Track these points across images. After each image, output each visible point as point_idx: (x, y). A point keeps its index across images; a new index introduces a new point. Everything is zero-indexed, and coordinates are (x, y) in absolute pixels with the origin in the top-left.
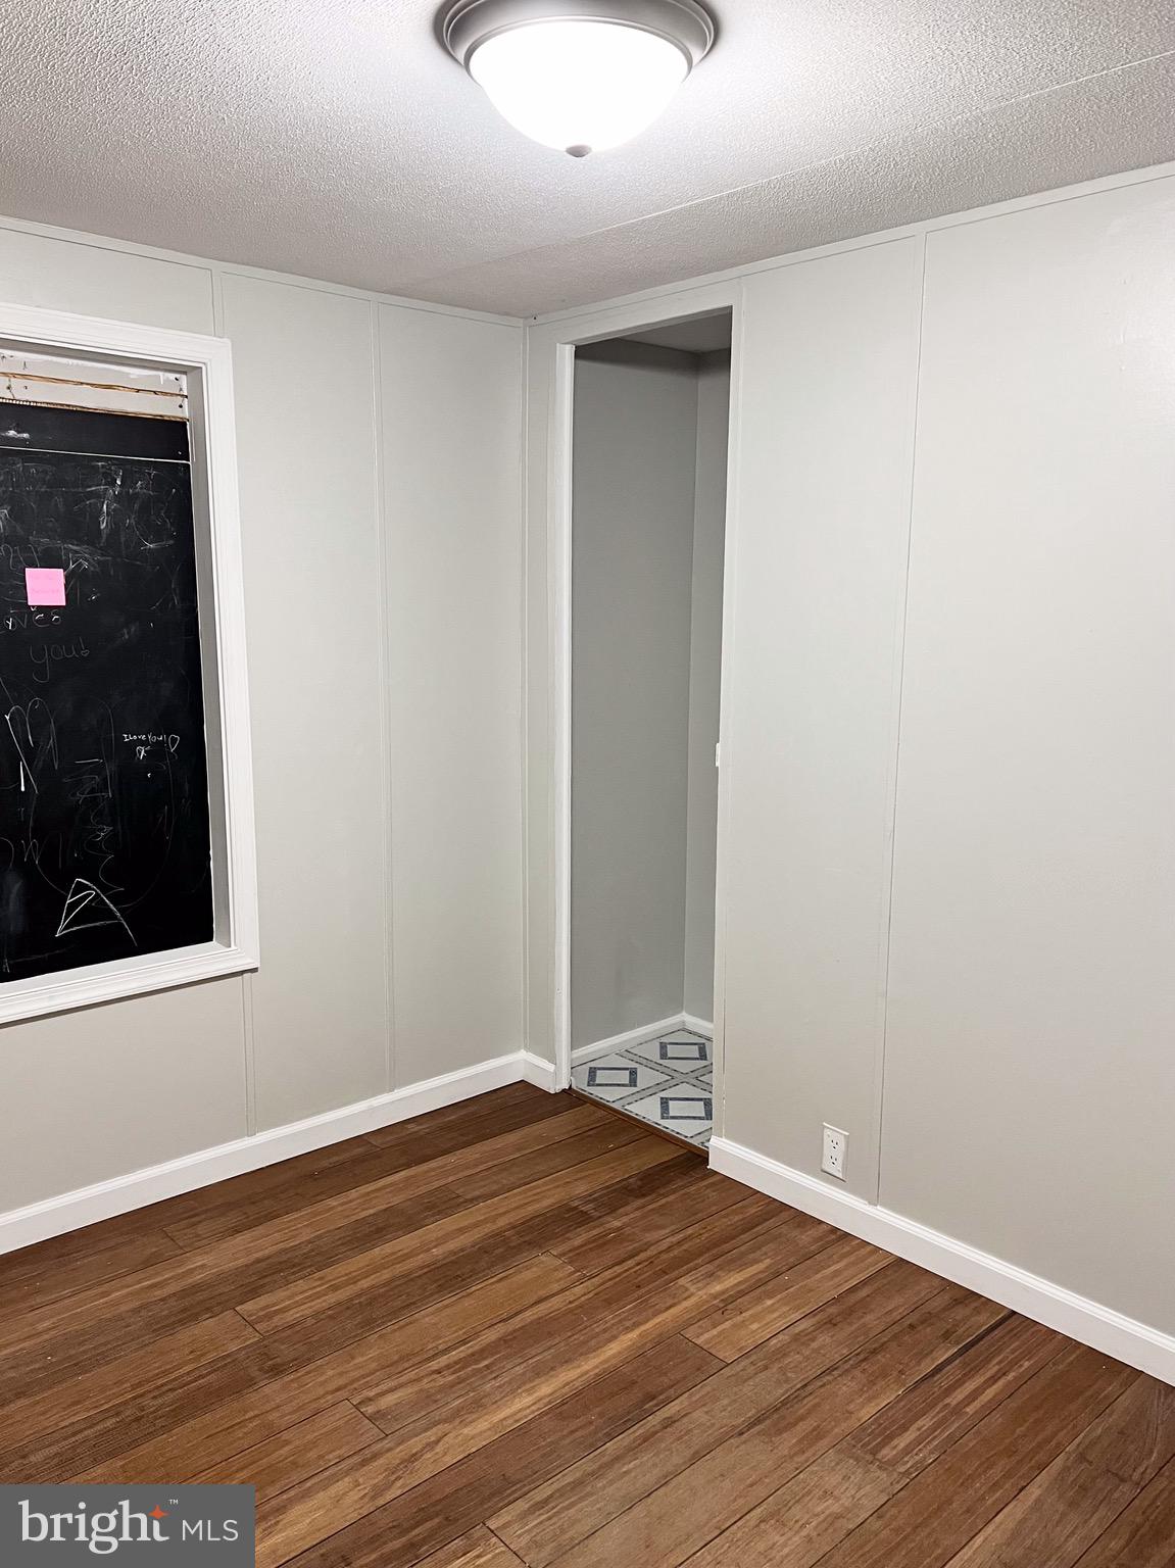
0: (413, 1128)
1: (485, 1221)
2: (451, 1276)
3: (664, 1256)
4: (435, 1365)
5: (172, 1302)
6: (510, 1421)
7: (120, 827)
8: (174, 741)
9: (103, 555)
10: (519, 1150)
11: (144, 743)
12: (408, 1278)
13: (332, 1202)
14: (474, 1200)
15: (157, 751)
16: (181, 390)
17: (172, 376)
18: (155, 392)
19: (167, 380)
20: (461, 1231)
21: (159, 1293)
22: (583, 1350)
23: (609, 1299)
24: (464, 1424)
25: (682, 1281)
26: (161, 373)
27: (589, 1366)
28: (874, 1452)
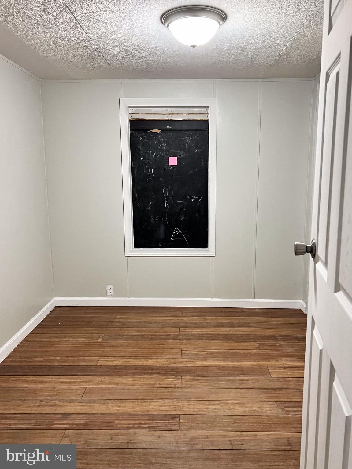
0: (257, 310)
1: (249, 332)
2: (227, 338)
3: (286, 353)
4: (205, 351)
5: (171, 323)
6: (208, 365)
7: (186, 217)
8: (200, 198)
9: (186, 154)
10: (277, 322)
11: (193, 198)
12: (218, 335)
13: (220, 317)
14: (253, 327)
15: (196, 201)
16: (207, 112)
17: (206, 109)
18: (201, 114)
19: (204, 110)
20: (241, 331)
21: (170, 321)
22: (241, 361)
23: (259, 355)
24: (198, 361)
25: (282, 359)
26: (203, 109)
27: (237, 364)
28: (285, 407)
